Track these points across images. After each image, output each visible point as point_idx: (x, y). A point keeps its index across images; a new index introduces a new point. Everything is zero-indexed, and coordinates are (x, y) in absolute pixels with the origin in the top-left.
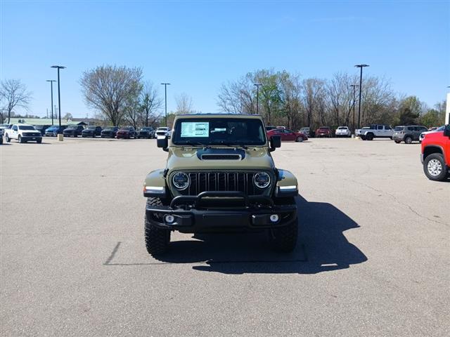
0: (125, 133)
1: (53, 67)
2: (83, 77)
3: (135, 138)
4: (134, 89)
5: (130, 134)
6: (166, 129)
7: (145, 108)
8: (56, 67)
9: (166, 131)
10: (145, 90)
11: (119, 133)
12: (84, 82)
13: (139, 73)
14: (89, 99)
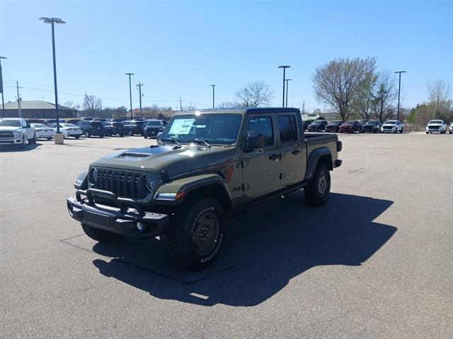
0: (348, 127)
1: (280, 67)
2: (315, 73)
3: (360, 133)
4: (368, 80)
5: (353, 128)
6: (394, 123)
7: (380, 100)
8: (282, 67)
9: (394, 125)
10: (380, 81)
11: (342, 128)
12: (317, 78)
13: (372, 64)
14: (319, 94)
